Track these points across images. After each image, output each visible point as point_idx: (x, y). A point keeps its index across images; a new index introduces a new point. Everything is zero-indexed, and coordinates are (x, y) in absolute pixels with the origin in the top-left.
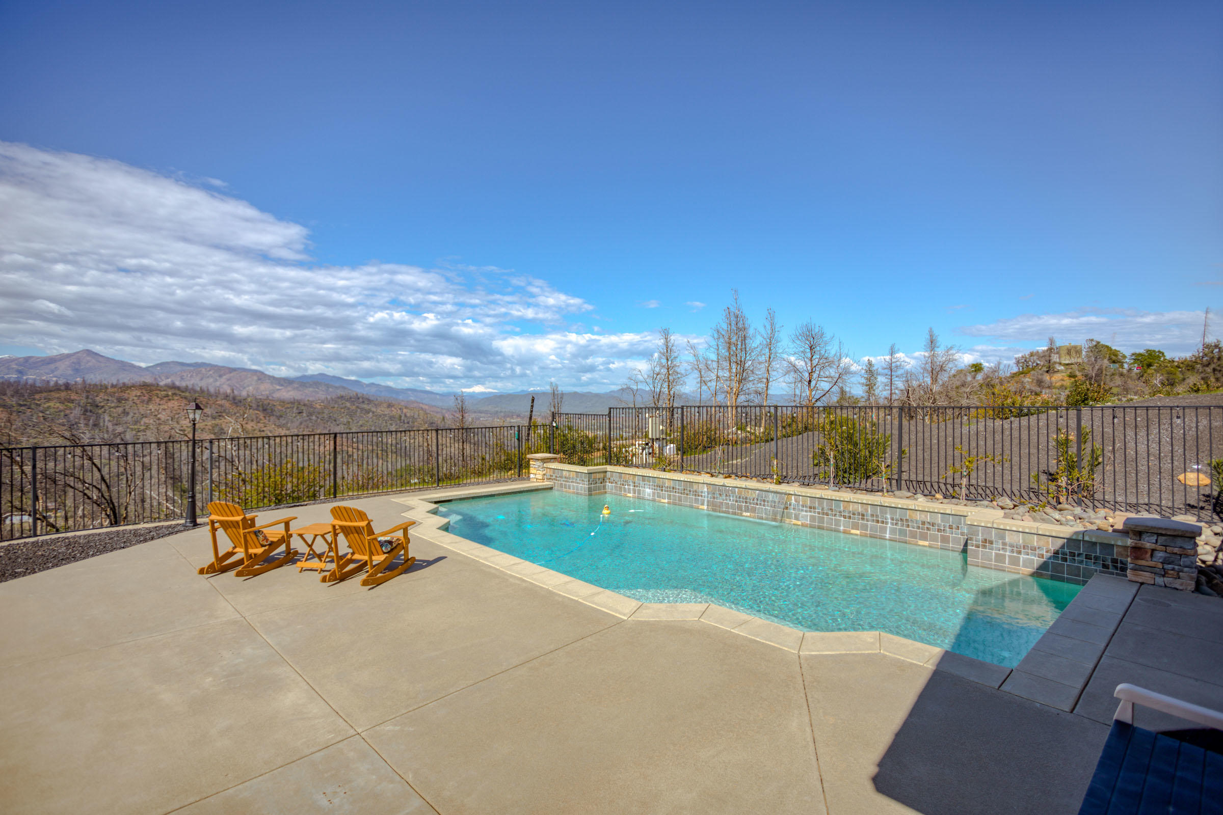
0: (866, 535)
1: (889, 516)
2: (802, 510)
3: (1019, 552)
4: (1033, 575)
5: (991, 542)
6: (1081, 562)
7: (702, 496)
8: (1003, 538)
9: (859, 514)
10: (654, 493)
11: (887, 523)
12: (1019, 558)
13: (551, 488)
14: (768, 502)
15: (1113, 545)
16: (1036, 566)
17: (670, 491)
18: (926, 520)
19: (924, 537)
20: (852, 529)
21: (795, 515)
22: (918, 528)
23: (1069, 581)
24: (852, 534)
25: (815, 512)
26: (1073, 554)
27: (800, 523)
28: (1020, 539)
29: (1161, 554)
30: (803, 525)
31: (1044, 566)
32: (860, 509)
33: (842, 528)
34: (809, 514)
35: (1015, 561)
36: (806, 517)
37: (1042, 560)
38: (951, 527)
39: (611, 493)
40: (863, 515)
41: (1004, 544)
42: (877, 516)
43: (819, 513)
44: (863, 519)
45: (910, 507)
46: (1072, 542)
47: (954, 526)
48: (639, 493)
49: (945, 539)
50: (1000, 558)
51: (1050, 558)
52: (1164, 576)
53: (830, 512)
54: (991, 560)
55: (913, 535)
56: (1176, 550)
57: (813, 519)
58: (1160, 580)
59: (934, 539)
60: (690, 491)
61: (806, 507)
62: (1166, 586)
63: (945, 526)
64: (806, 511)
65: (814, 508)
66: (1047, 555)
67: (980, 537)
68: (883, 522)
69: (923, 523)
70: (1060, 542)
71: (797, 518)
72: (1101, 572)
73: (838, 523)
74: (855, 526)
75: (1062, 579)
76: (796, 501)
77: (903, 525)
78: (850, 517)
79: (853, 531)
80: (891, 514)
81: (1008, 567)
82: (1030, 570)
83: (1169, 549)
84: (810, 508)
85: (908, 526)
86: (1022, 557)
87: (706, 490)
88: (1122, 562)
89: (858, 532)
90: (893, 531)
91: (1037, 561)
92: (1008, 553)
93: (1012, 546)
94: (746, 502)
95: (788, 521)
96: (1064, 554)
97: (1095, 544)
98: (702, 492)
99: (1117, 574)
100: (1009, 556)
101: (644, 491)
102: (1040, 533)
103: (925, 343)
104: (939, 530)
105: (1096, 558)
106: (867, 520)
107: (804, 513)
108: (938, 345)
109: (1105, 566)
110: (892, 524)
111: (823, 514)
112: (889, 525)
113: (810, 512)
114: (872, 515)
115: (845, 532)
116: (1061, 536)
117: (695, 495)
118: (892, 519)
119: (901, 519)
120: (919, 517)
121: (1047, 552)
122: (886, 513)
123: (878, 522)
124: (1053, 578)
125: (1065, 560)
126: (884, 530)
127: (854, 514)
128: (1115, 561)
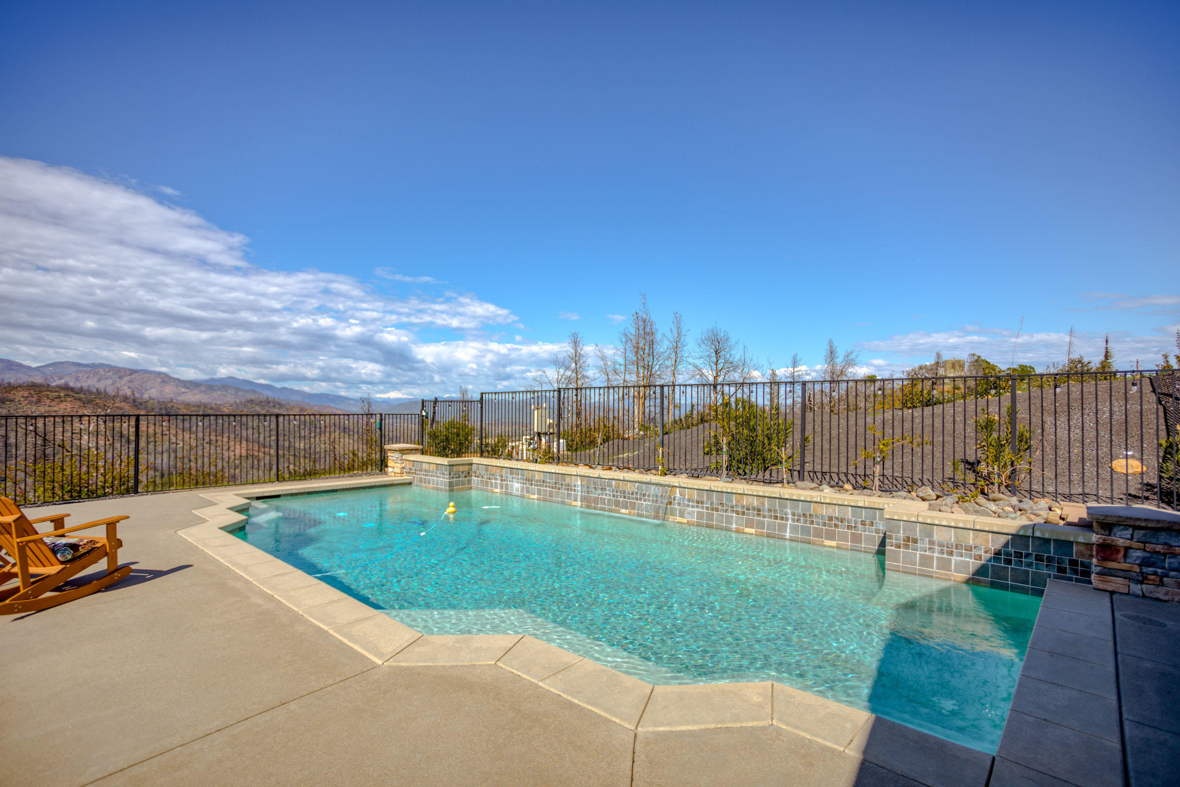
0: (762, 535)
1: (789, 511)
2: (688, 506)
3: (951, 553)
4: (967, 582)
5: (915, 541)
6: (1030, 565)
7: (575, 490)
8: (930, 535)
9: (754, 509)
10: (522, 488)
11: (787, 519)
12: (950, 560)
13: (410, 484)
14: (649, 496)
15: (1072, 542)
16: (971, 570)
17: (541, 486)
18: (833, 515)
19: (831, 537)
20: (746, 527)
21: (680, 511)
22: (825, 524)
23: (1014, 589)
24: (746, 533)
25: (702, 508)
26: (1019, 555)
27: (685, 521)
28: (951, 537)
29: (1139, 554)
30: (688, 523)
31: (982, 571)
32: (755, 502)
33: (734, 526)
34: (696, 509)
35: (945, 565)
36: (693, 513)
37: (980, 563)
38: (863, 523)
39: (477, 489)
40: (759, 510)
41: (932, 543)
42: (775, 511)
43: (707, 508)
44: (759, 515)
45: (815, 500)
46: (1019, 538)
47: (868, 522)
48: (507, 488)
49: (856, 538)
50: (926, 561)
51: (989, 560)
52: (1142, 583)
53: (720, 507)
54: (915, 564)
55: (818, 534)
56: (1159, 548)
57: (700, 515)
58: (1136, 588)
59: (843, 538)
60: (562, 485)
61: (693, 501)
62: (1144, 596)
63: (856, 522)
64: (693, 507)
65: (702, 503)
66: (986, 556)
67: (901, 535)
68: (782, 519)
69: (830, 519)
70: (1003, 539)
71: (682, 515)
72: (1056, 577)
73: (729, 520)
74: (750, 524)
75: (1005, 587)
76: (681, 495)
77: (805, 522)
78: (743, 513)
79: (747, 530)
80: (792, 508)
81: (936, 573)
82: (964, 576)
83: (1149, 547)
84: (698, 502)
85: (812, 522)
86: (954, 559)
87: (579, 483)
88: (1083, 564)
89: (753, 531)
90: (794, 529)
91: (973, 564)
92: (936, 555)
93: (940, 545)
94: (625, 497)
95: (671, 518)
96: (1008, 554)
97: (1048, 541)
98: (575, 486)
99: (1077, 580)
100: (937, 558)
101: (512, 486)
102: (978, 527)
103: (825, 354)
104: (849, 527)
105: (1050, 559)
106: (764, 517)
107: (690, 509)
108: (837, 355)
109: (1061, 570)
110: (793, 520)
111: (712, 509)
112: (790, 522)
113: (698, 507)
114: (770, 510)
115: (737, 531)
116: (1005, 531)
117: (568, 490)
118: (794, 515)
119: (804, 514)
120: (825, 511)
121: (986, 552)
122: (786, 507)
123: (776, 518)
124: (993, 585)
125: (1009, 562)
126: (783, 528)
127: (748, 509)
128: (1073, 563)
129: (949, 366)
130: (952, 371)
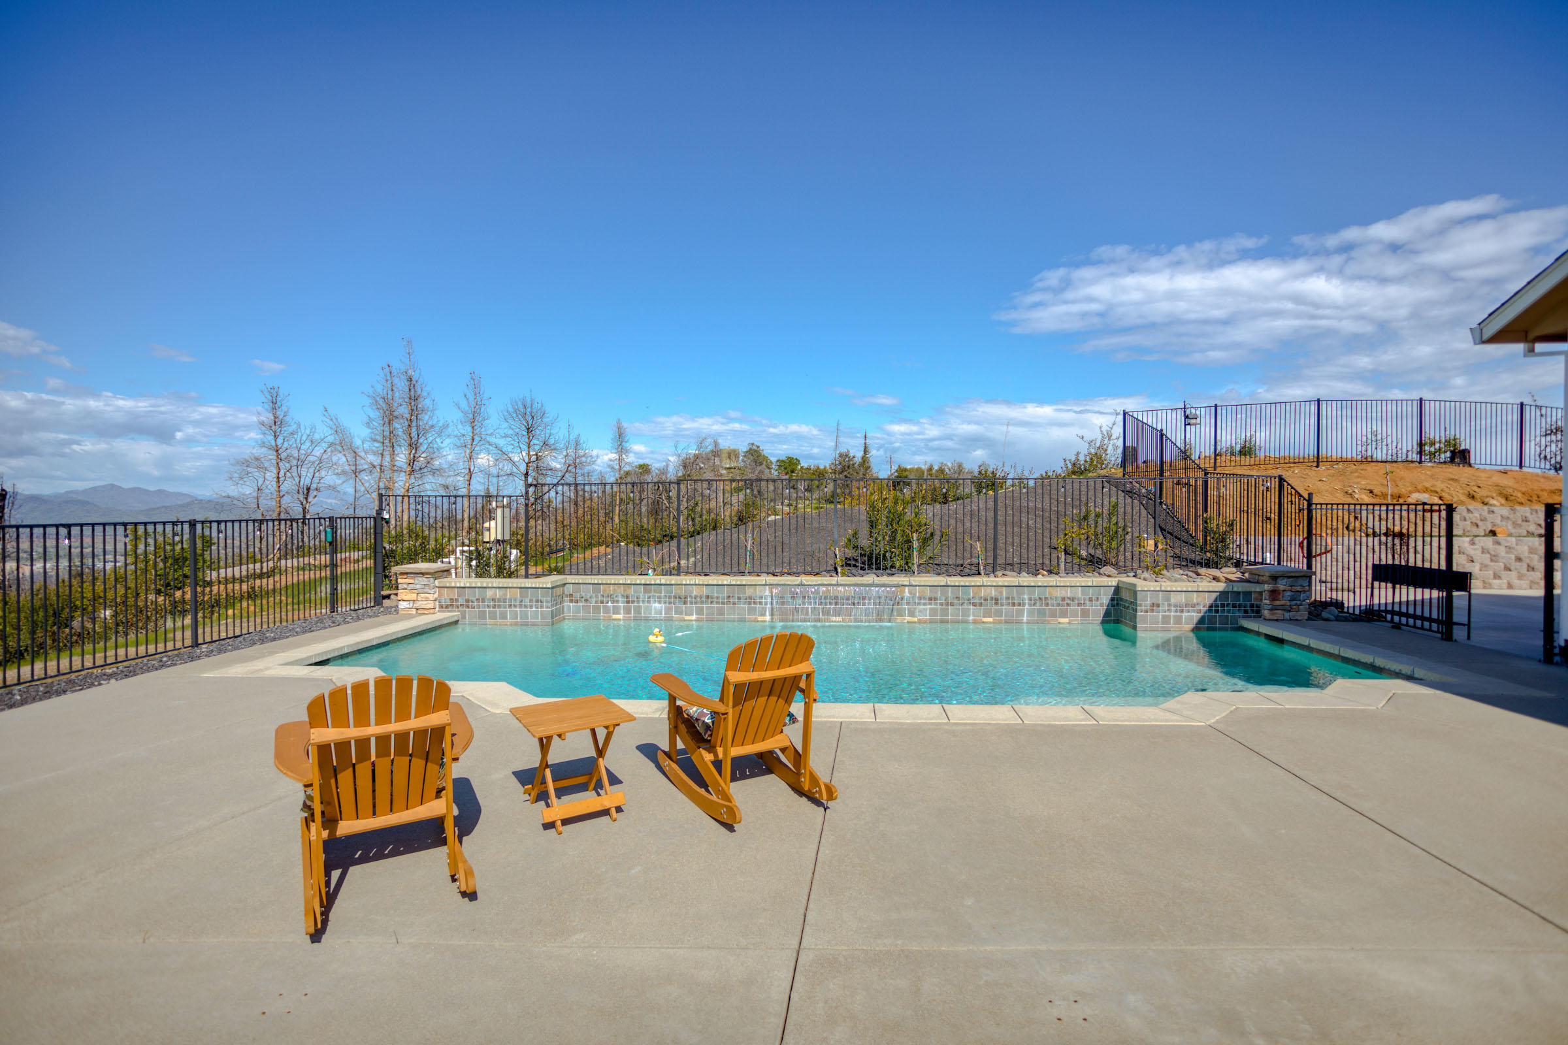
0: (1000, 622)
1: (1026, 597)
2: (919, 604)
3: (1182, 611)
4: (1193, 630)
5: (1158, 606)
6: (1229, 611)
7: (760, 603)
8: (1168, 599)
9: (992, 599)
10: (668, 610)
11: (1024, 605)
12: (1181, 616)
13: (456, 622)
14: (870, 599)
15: (1251, 592)
16: (1195, 620)
17: (702, 602)
18: (1065, 596)
19: (1064, 615)
20: (984, 617)
21: (909, 610)
22: (1058, 605)
23: (1220, 629)
24: (986, 623)
25: (936, 604)
26: (1223, 605)
27: (916, 619)
28: (1182, 598)
29: (1289, 593)
30: (920, 622)
31: (1201, 621)
32: (993, 592)
33: (971, 618)
34: (928, 607)
35: (1178, 620)
36: (925, 611)
37: (1200, 615)
38: (1091, 600)
39: (575, 618)
40: (997, 600)
41: (1169, 605)
42: (1013, 598)
43: (941, 604)
44: (996, 604)
45: (1051, 584)
46: (1223, 594)
47: (1094, 598)
48: (638, 610)
49: (1085, 613)
50: (1166, 620)
51: (1206, 613)
52: (1290, 611)
53: (955, 601)
54: (1158, 623)
55: (1053, 614)
56: (1299, 588)
57: (933, 612)
58: (1287, 615)
59: (1074, 615)
60: (739, 598)
61: (924, 598)
62: (1290, 620)
63: (1084, 600)
64: (924, 604)
65: (936, 599)
66: (1204, 609)
67: (1149, 602)
68: (1019, 604)
69: (1063, 599)
70: (1214, 595)
71: (912, 614)
72: (1243, 617)
73: (966, 613)
74: (988, 614)
75: (1214, 629)
76: (910, 593)
77: (1041, 605)
78: (981, 604)
79: (985, 620)
80: (1029, 594)
81: (1172, 627)
82: (1191, 626)
83: (1294, 588)
84: (930, 599)
85: (1047, 605)
86: (1185, 614)
87: (767, 593)
88: (1257, 606)
89: (991, 620)
90: (1031, 613)
91: (1196, 616)
92: (1172, 614)
93: (1176, 606)
94: (836, 604)
95: (899, 619)
96: (1217, 606)
97: (1238, 593)
98: (761, 597)
99: (1254, 617)
100: (1175, 616)
101: (648, 609)
102: (1200, 590)
104: (1079, 605)
105: (1240, 605)
106: (1002, 605)
107: (922, 607)
109: (1246, 612)
110: (1030, 605)
111: (947, 604)
112: (1027, 607)
113: (930, 604)
114: (1007, 598)
115: (975, 622)
116: (1216, 590)
117: (750, 603)
118: (1030, 599)
119: (1040, 598)
120: (1059, 593)
121: (1204, 607)
122: (1024, 594)
123: (1014, 604)
124: (1208, 629)
125: (1217, 611)
126: (1020, 613)
127: (986, 600)
128: (1252, 605)
129: (725, 455)
130: (728, 461)
